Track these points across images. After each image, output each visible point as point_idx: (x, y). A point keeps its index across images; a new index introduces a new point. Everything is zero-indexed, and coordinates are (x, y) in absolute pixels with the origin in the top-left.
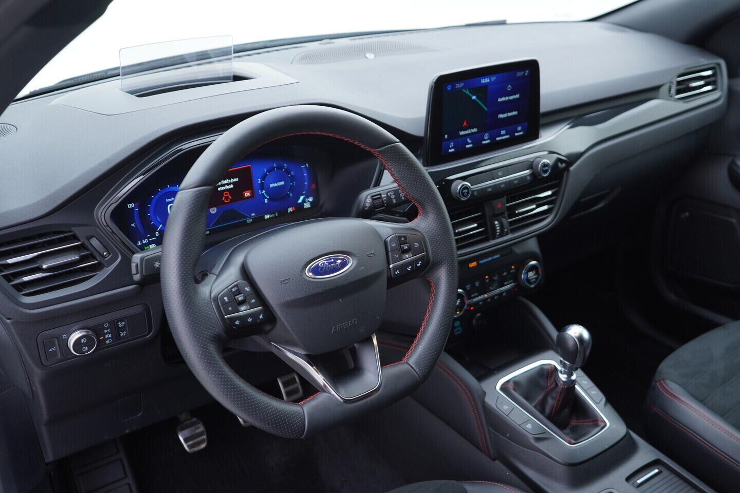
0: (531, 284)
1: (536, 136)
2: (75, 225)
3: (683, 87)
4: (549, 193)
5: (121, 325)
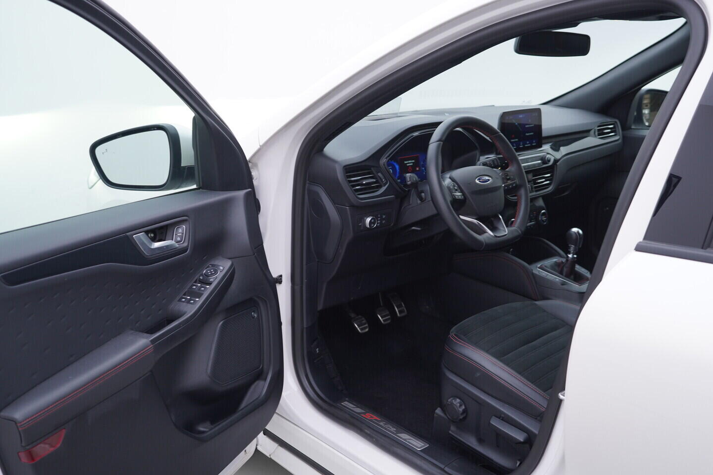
0: (544, 222)
1: (541, 147)
2: (373, 167)
3: (601, 133)
4: (549, 175)
5: (384, 217)
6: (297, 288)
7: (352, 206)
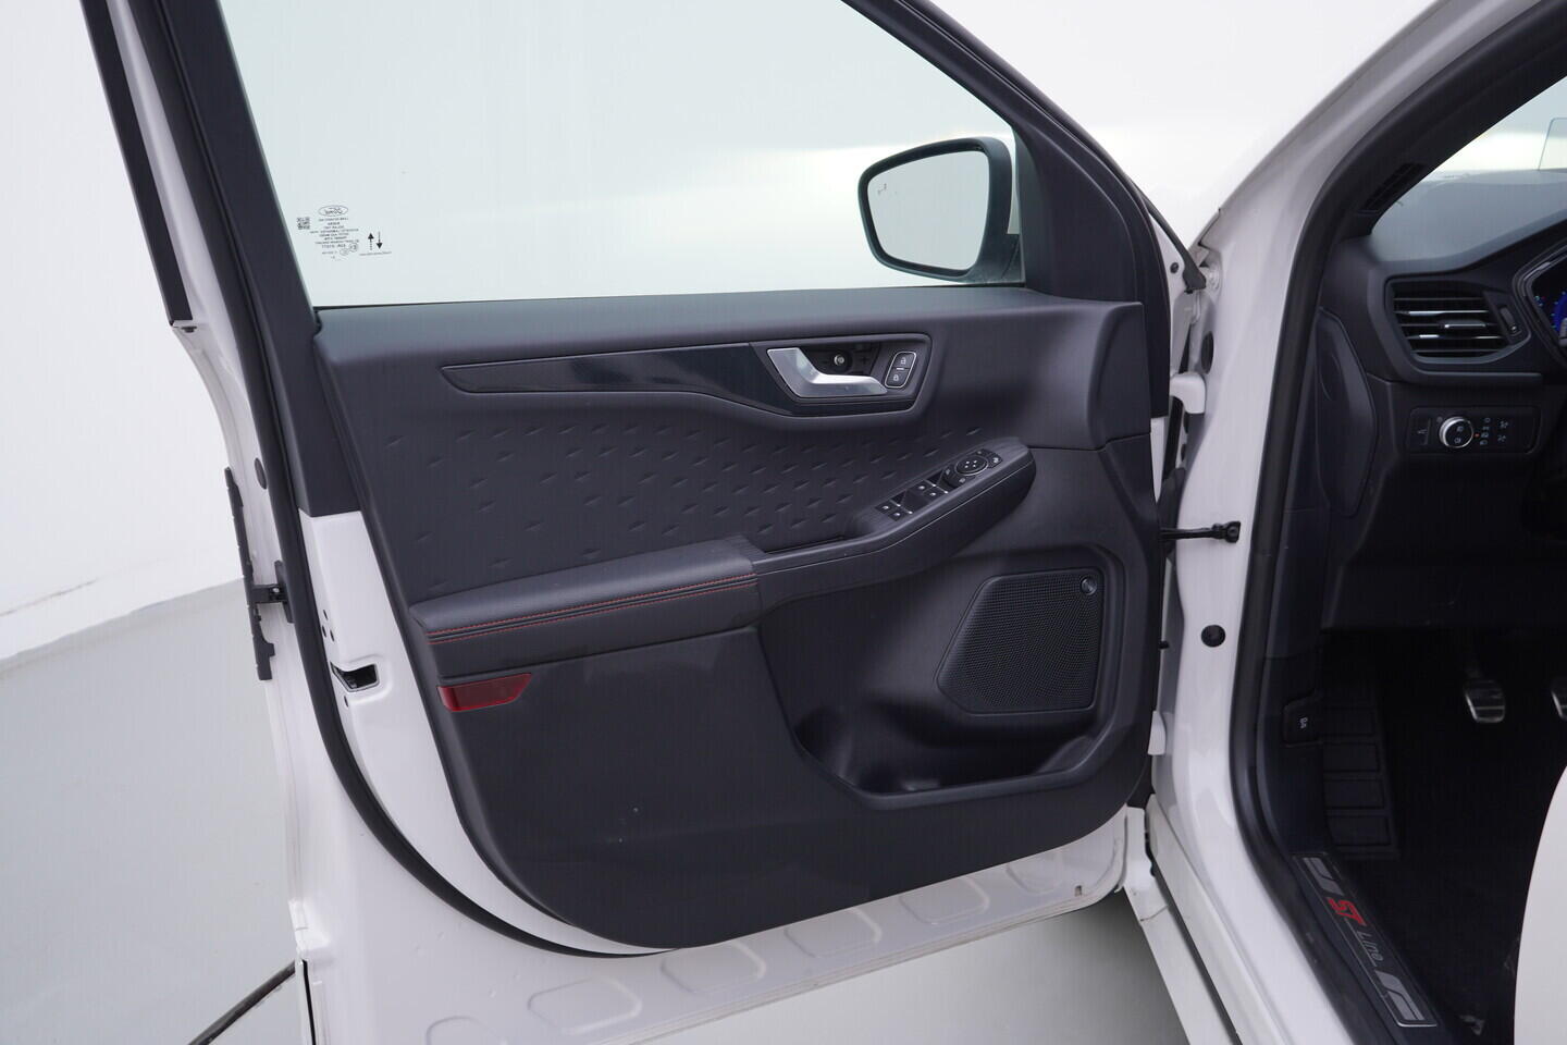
2: (1488, 290)
5: (1504, 425)
6: (1262, 560)
7: (1399, 381)
